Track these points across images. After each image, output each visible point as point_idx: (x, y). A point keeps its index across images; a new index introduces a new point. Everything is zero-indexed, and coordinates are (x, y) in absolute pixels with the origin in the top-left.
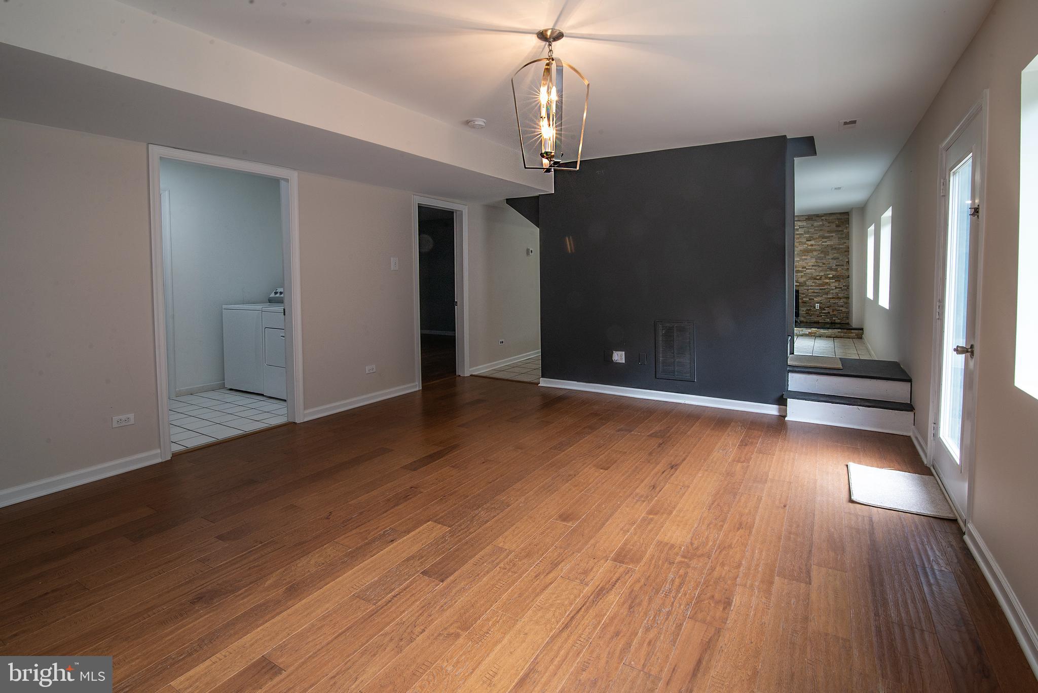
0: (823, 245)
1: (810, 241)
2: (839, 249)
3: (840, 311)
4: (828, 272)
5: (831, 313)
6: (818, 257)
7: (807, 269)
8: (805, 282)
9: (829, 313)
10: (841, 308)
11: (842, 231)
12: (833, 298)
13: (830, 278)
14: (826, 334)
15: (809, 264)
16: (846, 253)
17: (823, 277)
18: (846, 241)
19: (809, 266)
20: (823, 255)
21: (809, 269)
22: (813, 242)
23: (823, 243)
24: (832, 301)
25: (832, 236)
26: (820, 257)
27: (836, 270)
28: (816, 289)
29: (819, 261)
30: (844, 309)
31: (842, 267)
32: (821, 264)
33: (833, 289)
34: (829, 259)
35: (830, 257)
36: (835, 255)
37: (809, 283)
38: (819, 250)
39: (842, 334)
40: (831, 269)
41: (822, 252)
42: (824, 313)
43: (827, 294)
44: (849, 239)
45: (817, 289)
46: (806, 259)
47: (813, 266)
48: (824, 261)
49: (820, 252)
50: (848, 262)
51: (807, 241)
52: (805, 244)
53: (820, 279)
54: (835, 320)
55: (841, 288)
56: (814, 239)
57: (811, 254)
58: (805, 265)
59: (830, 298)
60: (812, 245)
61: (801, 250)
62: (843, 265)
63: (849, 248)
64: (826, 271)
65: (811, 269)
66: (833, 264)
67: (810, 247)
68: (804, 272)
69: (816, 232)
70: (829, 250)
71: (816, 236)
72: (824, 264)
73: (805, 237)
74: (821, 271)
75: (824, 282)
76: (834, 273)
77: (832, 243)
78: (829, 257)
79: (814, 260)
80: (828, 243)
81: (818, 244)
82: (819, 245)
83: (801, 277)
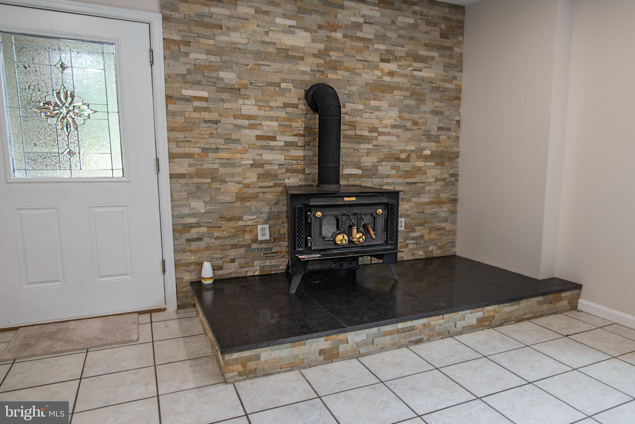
0: (414, 77)
1: (387, 61)
2: (444, 90)
3: (442, 231)
4: (423, 144)
5: (427, 237)
6: (405, 106)
7: (380, 134)
8: (375, 167)
9: (422, 237)
10: (444, 225)
11: (450, 49)
12: (431, 203)
13: (426, 158)
14: (515, 314)
15: (386, 122)
16: (455, 102)
17: (413, 156)
18: (458, 74)
19: (385, 127)
20: (413, 103)
21: (384, 134)
22: (392, 66)
23: (415, 73)
24: (429, 210)
25: (433, 58)
26: (408, 106)
27: (436, 140)
28: (398, 184)
29: (406, 115)
30: (447, 226)
31: (448, 133)
32: (409, 124)
33: (430, 184)
34: (425, 112)
35: (427, 107)
36: (437, 104)
37: (385, 168)
38: (407, 89)
39: (545, 307)
40: (429, 138)
41: (413, 94)
42: (413, 238)
43: (418, 194)
44: (461, 71)
45: (401, 184)
46: (378, 109)
47: (393, 127)
48: (416, 117)
49: (408, 94)
50: (458, 122)
51: (383, 60)
52: (377, 67)
53: (407, 160)
54: (432, 252)
55: (444, 180)
56: (396, 59)
57: (387, 96)
58: (376, 123)
59: (426, 204)
60: (391, 74)
61: (367, 84)
62: (449, 130)
63: (461, 92)
64: (420, 141)
65: (389, 134)
66: (433, 123)
67: (387, 79)
68: (374, 142)
69: (400, 41)
70: (426, 91)
71: (400, 51)
72: (415, 123)
73: (377, 50)
74: (410, 140)
75: (414, 167)
76: (433, 145)
77: (433, 75)
78: (426, 109)
79: (394, 113)
80: (425, 74)
81: (404, 72)
82: (406, 76)
83: (368, 154)
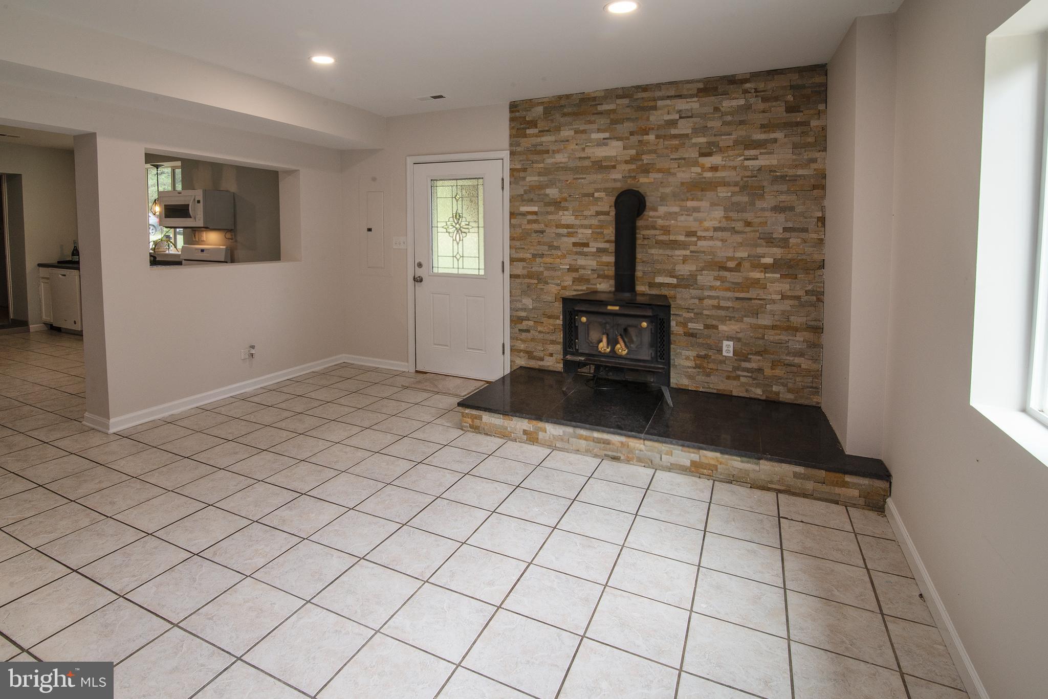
0: (746, 168)
1: (709, 154)
2: (795, 179)
3: (795, 369)
4: (760, 250)
5: (768, 372)
6: (733, 204)
7: (700, 238)
8: (693, 277)
9: (760, 370)
10: (797, 360)
11: (806, 124)
12: (773, 327)
13: (766, 268)
15: (707, 224)
16: (816, 192)
17: (746, 265)
18: (817, 155)
19: (707, 230)
20: (745, 199)
21: (705, 238)
22: (716, 160)
23: (747, 163)
24: (771, 336)
25: (775, 141)
26: (738, 204)
27: (784, 243)
28: (724, 299)
29: (733, 215)
30: (805, 363)
31: (804, 235)
32: (739, 226)
33: (774, 302)
34: (763, 209)
35: (769, 201)
36: (783, 197)
37: (706, 278)
38: (736, 184)
40: (770, 241)
41: (744, 188)
42: (747, 370)
43: (756, 314)
44: (825, 150)
45: (728, 299)
46: (697, 210)
47: (716, 229)
48: (749, 216)
49: (737, 189)
50: (822, 220)
51: (703, 155)
52: (696, 164)
53: (738, 268)
54: (778, 393)
55: (798, 298)
56: (721, 150)
57: (710, 194)
58: (694, 226)
59: (766, 327)
60: (714, 169)
61: (682, 184)
62: (805, 230)
63: (825, 178)
64: (756, 246)
65: (711, 238)
66: (777, 224)
67: (709, 175)
68: (692, 248)
69: (726, 129)
70: (765, 184)
71: (726, 141)
72: (748, 224)
73: (695, 144)
74: (741, 245)
75: (747, 279)
76: (778, 252)
77: (775, 162)
78: (765, 205)
79: (719, 213)
80: (763, 161)
81: (732, 164)
82: (735, 168)
83: (684, 262)
